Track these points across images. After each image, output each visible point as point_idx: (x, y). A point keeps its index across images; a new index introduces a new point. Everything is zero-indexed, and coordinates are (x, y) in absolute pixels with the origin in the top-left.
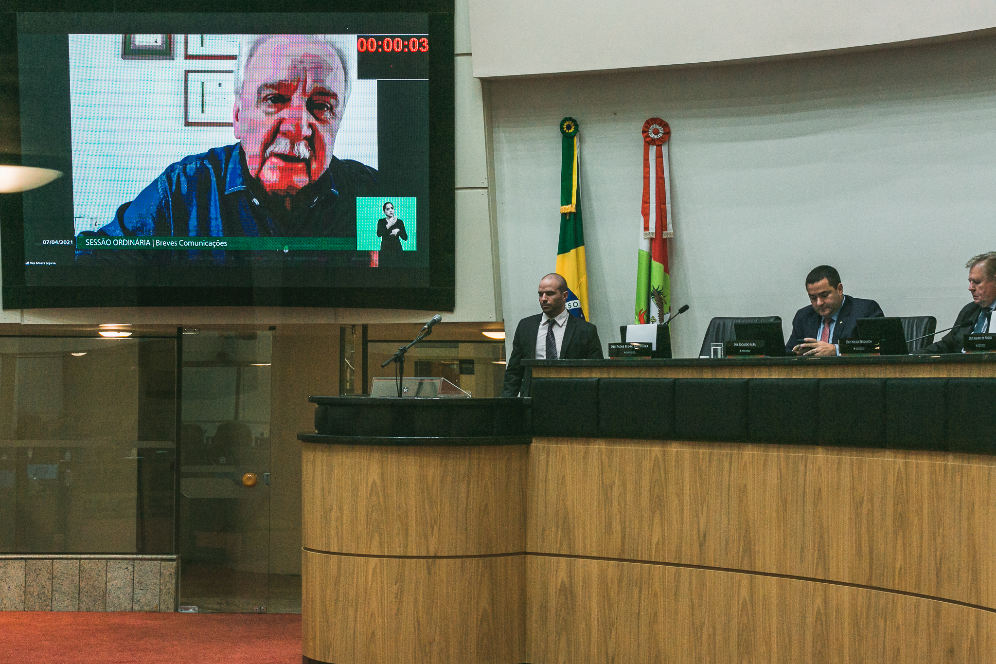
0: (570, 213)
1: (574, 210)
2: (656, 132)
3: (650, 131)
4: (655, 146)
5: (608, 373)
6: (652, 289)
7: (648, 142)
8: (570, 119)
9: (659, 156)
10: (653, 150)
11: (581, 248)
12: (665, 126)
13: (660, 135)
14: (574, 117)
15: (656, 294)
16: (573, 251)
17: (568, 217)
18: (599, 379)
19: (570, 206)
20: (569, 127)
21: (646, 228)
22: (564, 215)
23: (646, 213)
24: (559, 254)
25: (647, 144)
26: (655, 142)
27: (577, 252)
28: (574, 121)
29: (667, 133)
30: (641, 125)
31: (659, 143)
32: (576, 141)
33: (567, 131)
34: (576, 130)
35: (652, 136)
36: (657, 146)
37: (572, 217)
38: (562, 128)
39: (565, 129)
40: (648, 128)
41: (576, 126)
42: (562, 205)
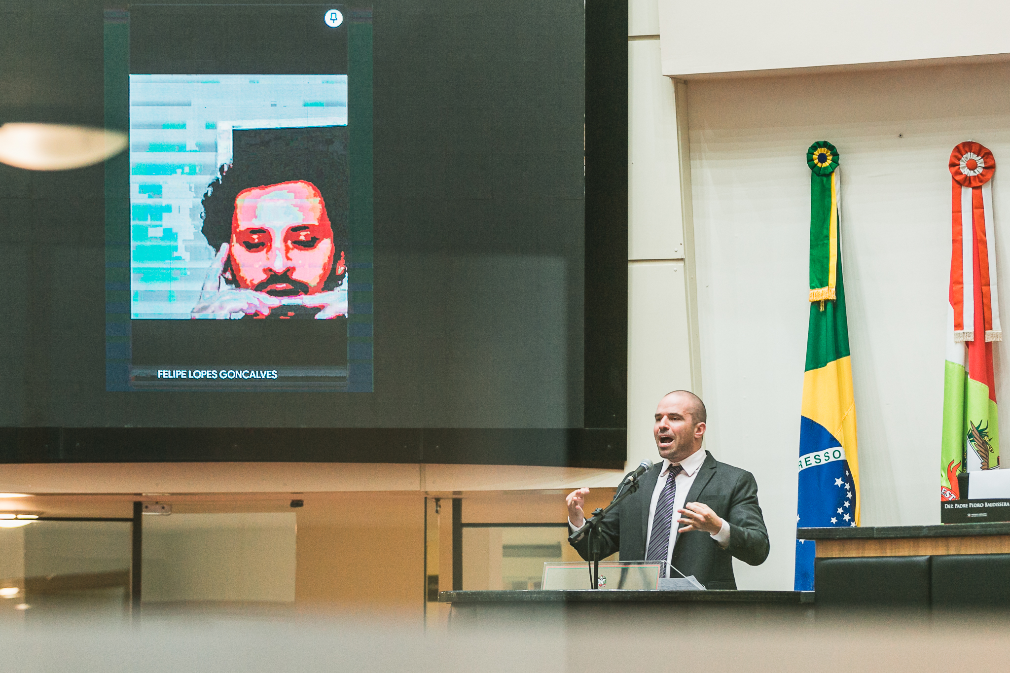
0: (826, 302)
1: (833, 297)
2: (972, 166)
3: (963, 164)
4: (971, 189)
5: (948, 546)
6: (969, 427)
7: (960, 182)
8: (826, 145)
9: (978, 205)
10: (967, 194)
11: (844, 360)
12: (987, 155)
13: (979, 170)
14: (831, 141)
15: (976, 434)
16: (831, 365)
17: (822, 309)
18: (931, 558)
19: (825, 289)
20: (822, 158)
21: (959, 325)
22: (815, 304)
23: (956, 300)
24: (806, 370)
25: (958, 186)
26: (970, 182)
27: (838, 369)
28: (831, 148)
29: (991, 167)
30: (947, 154)
31: (976, 184)
32: (835, 179)
33: (819, 165)
34: (836, 162)
35: (966, 172)
36: (974, 188)
37: (829, 306)
38: (810, 160)
39: (816, 161)
40: (959, 159)
41: (835, 155)
42: (812, 287)
